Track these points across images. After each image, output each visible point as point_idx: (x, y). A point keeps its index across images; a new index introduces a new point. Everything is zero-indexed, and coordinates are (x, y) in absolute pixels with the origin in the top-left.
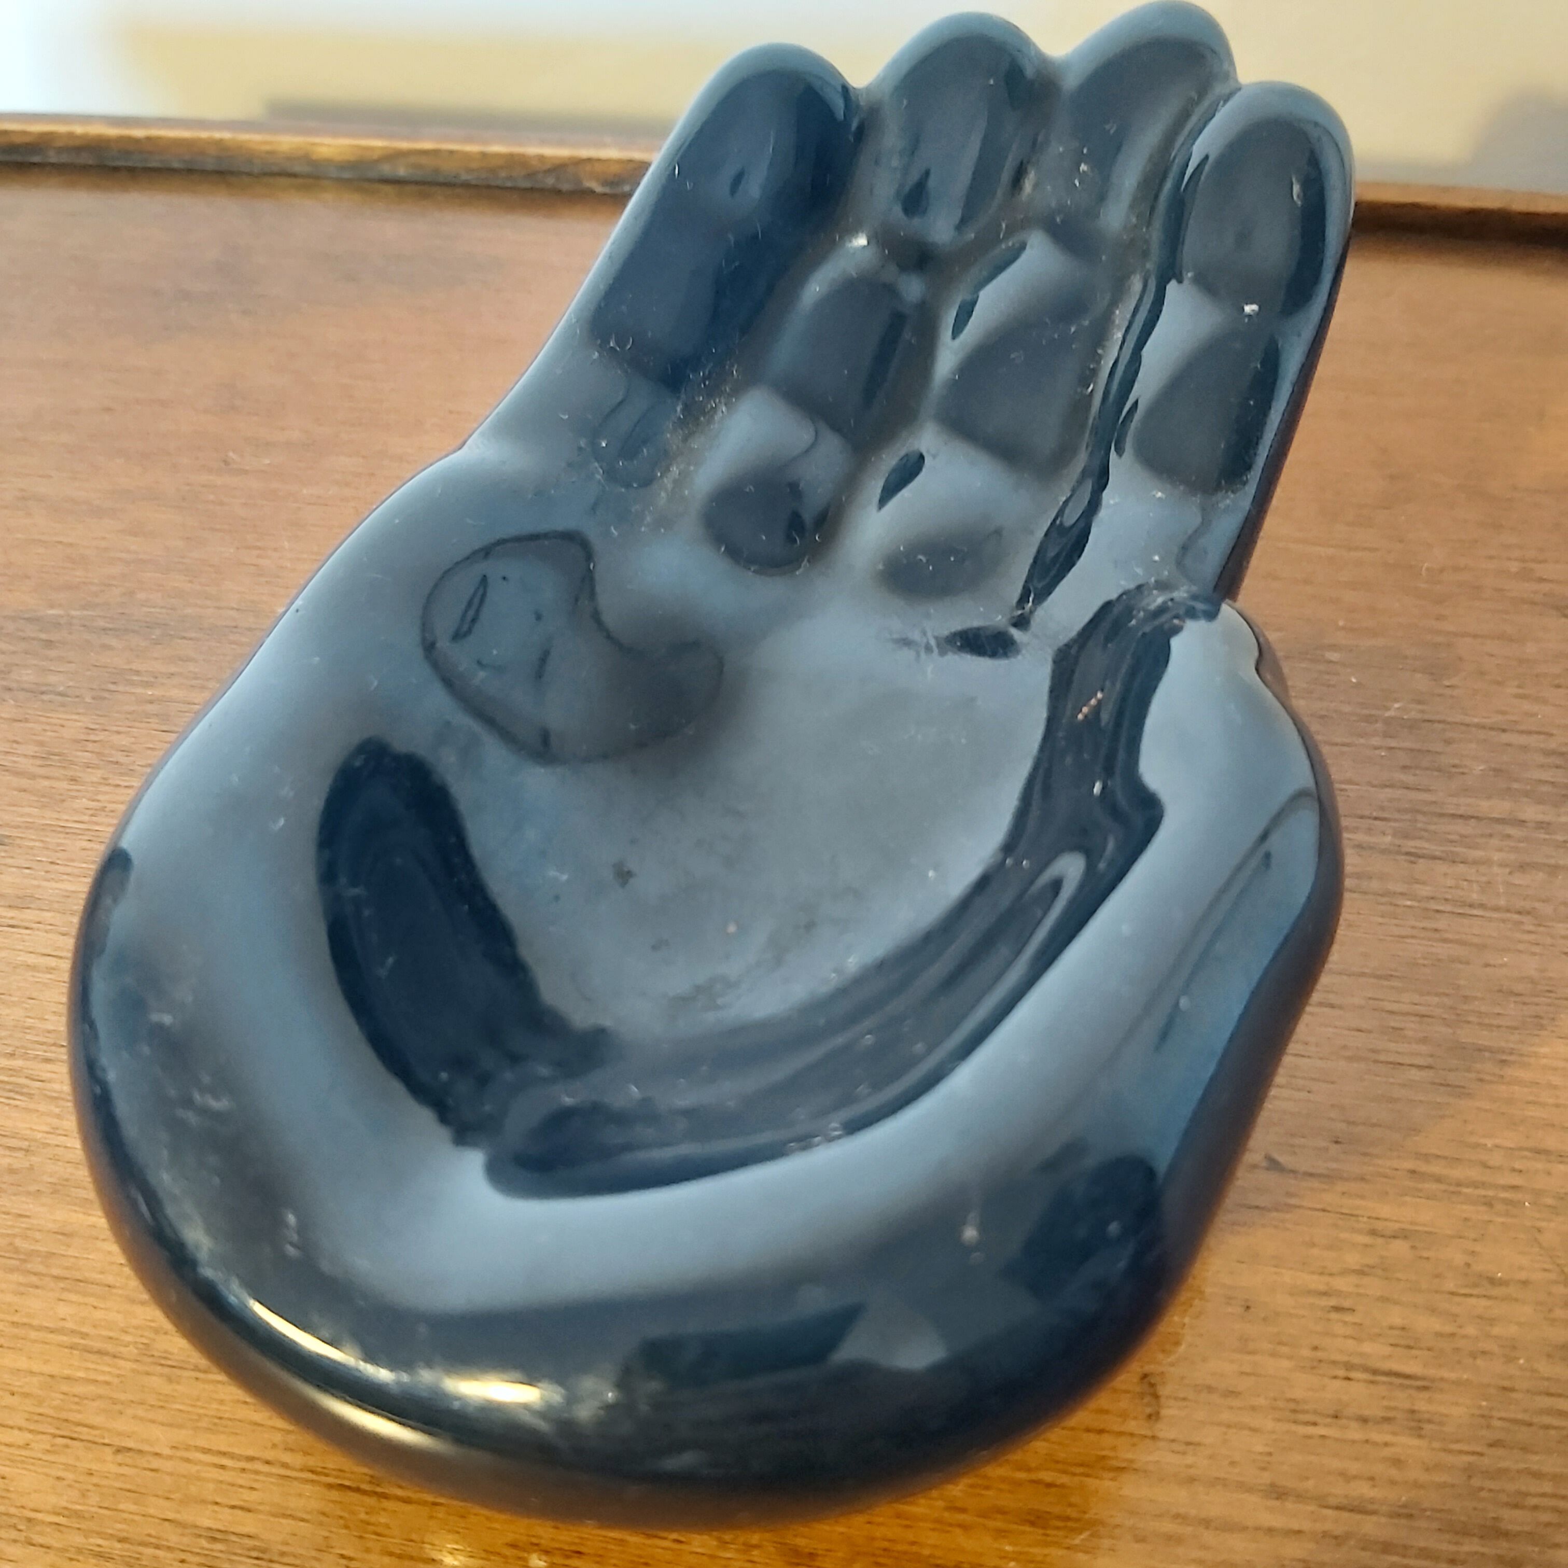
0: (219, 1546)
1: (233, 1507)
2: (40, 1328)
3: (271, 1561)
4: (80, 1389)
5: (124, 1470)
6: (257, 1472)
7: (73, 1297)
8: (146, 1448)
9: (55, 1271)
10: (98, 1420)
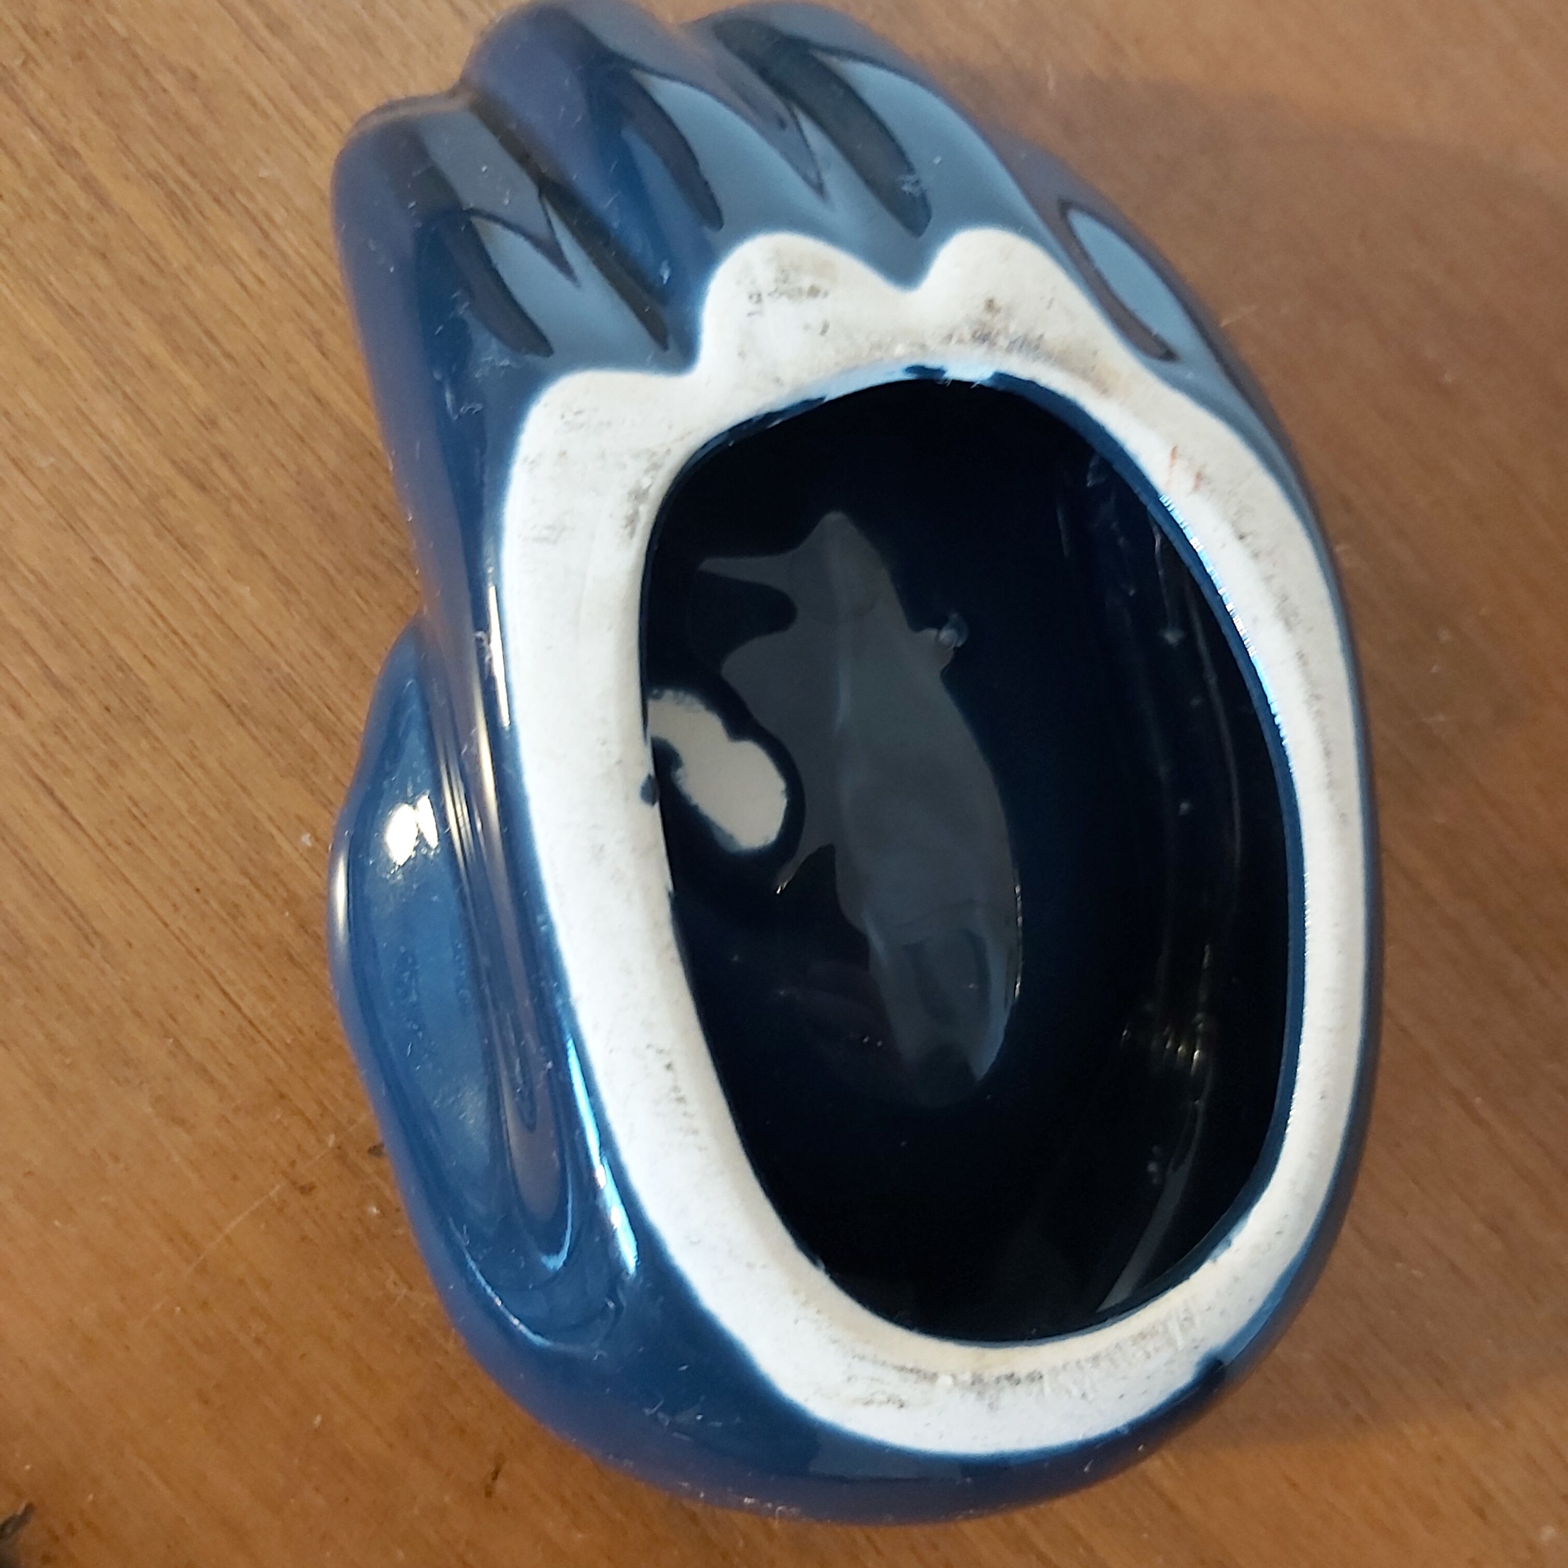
0: (120, 674)
1: (145, 656)
2: (95, 427)
3: (147, 710)
4: (96, 495)
5: (90, 575)
6: (173, 643)
7: (129, 420)
8: (114, 571)
9: (128, 390)
10: (95, 527)
